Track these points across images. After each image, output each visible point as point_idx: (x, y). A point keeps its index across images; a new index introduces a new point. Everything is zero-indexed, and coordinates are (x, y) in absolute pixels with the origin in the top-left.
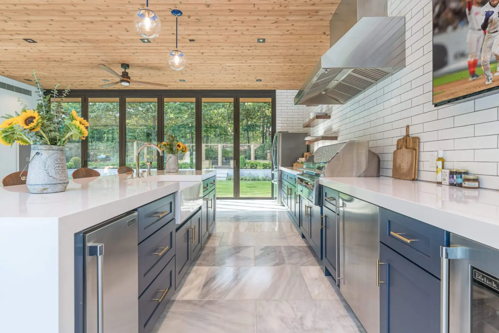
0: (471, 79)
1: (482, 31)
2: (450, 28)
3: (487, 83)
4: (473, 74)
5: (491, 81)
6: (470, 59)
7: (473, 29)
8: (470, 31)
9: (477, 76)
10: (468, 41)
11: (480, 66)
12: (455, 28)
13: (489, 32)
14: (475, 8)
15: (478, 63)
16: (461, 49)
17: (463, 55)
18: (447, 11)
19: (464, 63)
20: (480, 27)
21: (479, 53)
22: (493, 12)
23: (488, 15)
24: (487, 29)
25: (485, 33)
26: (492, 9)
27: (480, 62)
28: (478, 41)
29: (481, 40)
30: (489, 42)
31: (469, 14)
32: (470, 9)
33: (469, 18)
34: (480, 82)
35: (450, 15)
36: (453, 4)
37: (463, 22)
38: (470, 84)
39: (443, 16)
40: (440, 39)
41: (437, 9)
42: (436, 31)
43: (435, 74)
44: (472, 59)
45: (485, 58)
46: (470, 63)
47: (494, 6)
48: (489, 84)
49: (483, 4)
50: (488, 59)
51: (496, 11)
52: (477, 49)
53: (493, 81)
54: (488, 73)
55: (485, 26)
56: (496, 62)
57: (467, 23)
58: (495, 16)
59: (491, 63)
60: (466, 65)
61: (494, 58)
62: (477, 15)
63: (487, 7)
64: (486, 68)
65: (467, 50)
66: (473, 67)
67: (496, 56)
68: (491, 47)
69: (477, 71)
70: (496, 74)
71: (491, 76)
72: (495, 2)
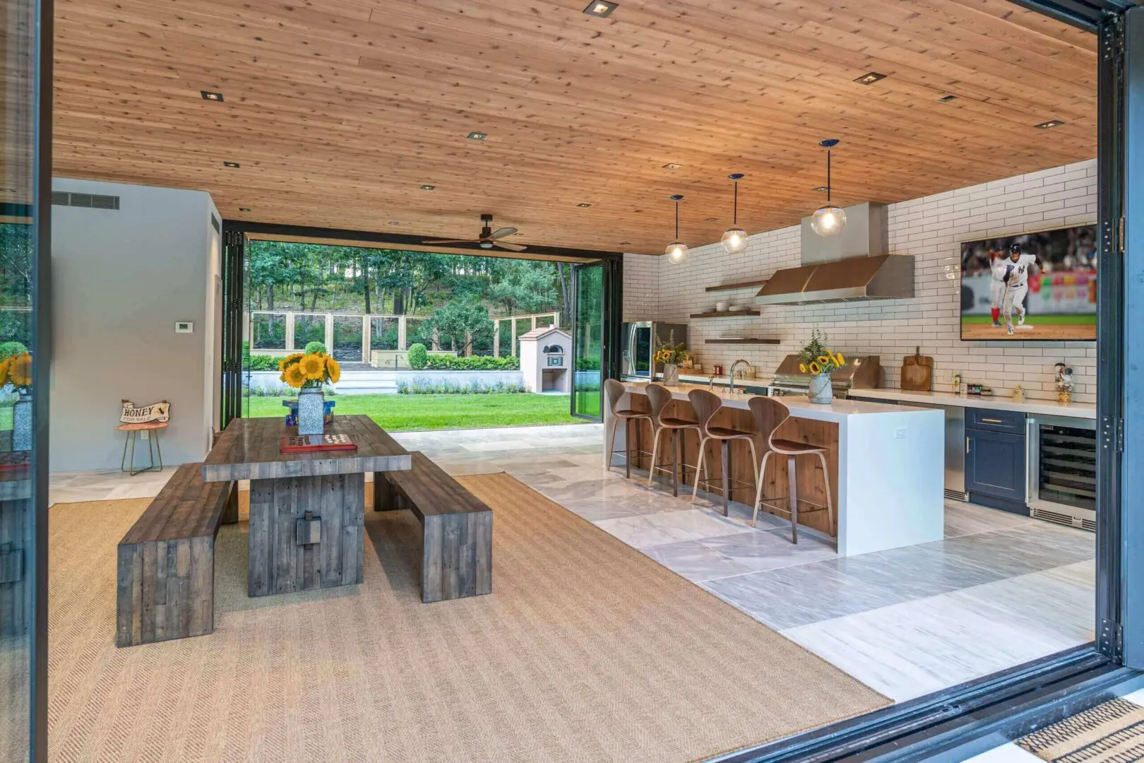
0: (993, 325)
1: (1004, 283)
2: (976, 274)
3: (1008, 333)
4: (996, 322)
5: (1012, 333)
6: (993, 306)
7: (995, 278)
8: (993, 281)
9: (1000, 324)
10: (991, 289)
11: (1003, 315)
12: (980, 275)
13: (1010, 285)
14: (997, 260)
15: (1001, 312)
16: (986, 295)
18: (973, 257)
19: (988, 309)
20: (1002, 279)
21: (1001, 302)
22: (1014, 267)
23: (1009, 269)
24: (1009, 282)
25: (1007, 285)
26: (1012, 264)
27: (1003, 312)
28: (1000, 291)
29: (1003, 291)
30: (1010, 295)
31: (993, 264)
32: (993, 260)
33: (992, 267)
34: (1003, 330)
35: (976, 262)
36: (979, 253)
37: (987, 271)
38: (993, 331)
39: (970, 262)
40: (967, 282)
41: (965, 254)
42: (965, 274)
43: (963, 312)
44: (995, 307)
45: (1007, 309)
46: (993, 310)
47: (1015, 262)
48: (1011, 335)
49: (1004, 257)
50: (1010, 311)
51: (1017, 266)
52: (999, 298)
53: (1015, 333)
54: (1010, 324)
55: (1006, 278)
56: (1016, 315)
57: (991, 272)
58: (1015, 271)
59: (1013, 315)
60: (989, 311)
61: (1015, 311)
62: (1000, 267)
63: (1008, 261)
64: (1008, 318)
65: (991, 299)
66: (996, 314)
67: (1017, 309)
68: (1012, 300)
69: (1000, 320)
70: (1018, 327)
71: (1012, 327)
72: (1016, 258)
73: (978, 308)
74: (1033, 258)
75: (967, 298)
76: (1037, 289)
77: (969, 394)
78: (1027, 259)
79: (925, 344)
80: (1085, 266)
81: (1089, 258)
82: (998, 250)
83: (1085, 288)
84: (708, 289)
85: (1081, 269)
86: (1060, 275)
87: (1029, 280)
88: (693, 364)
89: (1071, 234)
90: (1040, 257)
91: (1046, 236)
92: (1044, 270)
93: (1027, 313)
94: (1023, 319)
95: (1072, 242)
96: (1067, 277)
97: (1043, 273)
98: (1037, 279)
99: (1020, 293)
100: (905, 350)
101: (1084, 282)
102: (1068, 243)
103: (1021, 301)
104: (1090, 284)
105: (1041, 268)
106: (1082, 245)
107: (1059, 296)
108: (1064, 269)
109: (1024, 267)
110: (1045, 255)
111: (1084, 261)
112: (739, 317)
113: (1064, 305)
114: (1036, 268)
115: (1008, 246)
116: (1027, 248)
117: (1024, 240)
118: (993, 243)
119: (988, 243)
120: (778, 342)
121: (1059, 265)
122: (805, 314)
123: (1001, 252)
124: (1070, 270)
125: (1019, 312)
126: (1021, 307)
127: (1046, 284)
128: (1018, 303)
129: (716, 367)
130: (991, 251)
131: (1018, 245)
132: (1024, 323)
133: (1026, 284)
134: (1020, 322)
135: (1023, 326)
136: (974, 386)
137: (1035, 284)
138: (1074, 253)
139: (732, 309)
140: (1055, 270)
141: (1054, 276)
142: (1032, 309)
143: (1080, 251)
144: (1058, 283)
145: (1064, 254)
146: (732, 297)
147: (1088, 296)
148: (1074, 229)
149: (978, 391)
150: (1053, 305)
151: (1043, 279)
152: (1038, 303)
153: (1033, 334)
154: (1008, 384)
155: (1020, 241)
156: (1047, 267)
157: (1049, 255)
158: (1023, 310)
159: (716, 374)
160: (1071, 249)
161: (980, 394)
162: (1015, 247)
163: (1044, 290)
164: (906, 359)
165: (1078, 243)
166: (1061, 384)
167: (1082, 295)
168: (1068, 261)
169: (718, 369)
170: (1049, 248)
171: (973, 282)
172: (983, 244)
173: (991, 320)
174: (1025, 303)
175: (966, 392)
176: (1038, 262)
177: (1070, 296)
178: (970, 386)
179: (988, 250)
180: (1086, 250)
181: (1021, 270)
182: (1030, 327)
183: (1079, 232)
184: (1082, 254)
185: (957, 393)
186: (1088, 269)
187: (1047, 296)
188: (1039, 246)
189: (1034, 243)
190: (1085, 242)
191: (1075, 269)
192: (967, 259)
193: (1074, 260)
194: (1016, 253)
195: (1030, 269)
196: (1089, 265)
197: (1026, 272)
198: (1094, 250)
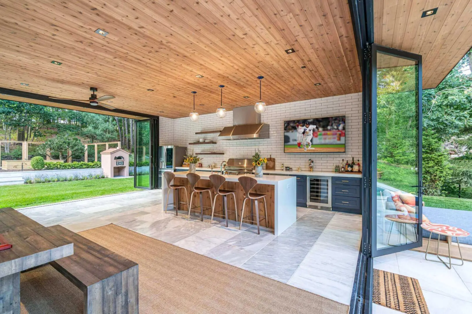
0: (298, 148)
1: (303, 135)
2: (291, 131)
6: (298, 142)
7: (299, 133)
8: (298, 134)
9: (301, 148)
10: (297, 136)
12: (292, 132)
13: (305, 135)
14: (300, 127)
15: (301, 144)
16: (295, 138)
17: (295, 140)
18: (289, 126)
19: (296, 143)
20: (302, 133)
21: (301, 141)
22: (307, 129)
23: (305, 130)
26: (306, 128)
28: (301, 137)
30: (305, 138)
32: (298, 127)
33: (298, 129)
34: (302, 150)
35: (290, 128)
36: (292, 124)
37: (295, 131)
38: (298, 150)
39: (288, 127)
40: (287, 134)
41: (286, 125)
42: (286, 131)
43: (285, 144)
44: (299, 142)
45: (304, 143)
46: (298, 143)
47: (307, 128)
48: (306, 151)
49: (303, 126)
50: (305, 143)
52: (301, 139)
53: (307, 151)
55: (304, 133)
56: (308, 145)
57: (297, 131)
58: (308, 130)
59: (306, 145)
60: (297, 143)
61: (307, 143)
62: (301, 129)
63: (304, 127)
64: (304, 146)
65: (297, 139)
66: (299, 145)
67: (308, 143)
68: (306, 140)
69: (301, 146)
70: (308, 149)
71: (306, 149)
72: (308, 126)
73: (291, 142)
74: (315, 127)
75: (287, 140)
76: (316, 137)
77: (286, 170)
78: (312, 127)
79: (273, 154)
81: (338, 126)
82: (300, 124)
83: (336, 136)
84: (196, 133)
85: (334, 130)
86: (326, 132)
87: (313, 134)
89: (331, 119)
90: (318, 126)
91: (320, 119)
93: (312, 144)
94: (311, 146)
95: (331, 122)
96: (328, 133)
97: (319, 131)
98: (316, 133)
99: (310, 138)
100: (267, 156)
101: (336, 134)
102: (329, 122)
104: (338, 135)
105: (318, 130)
106: (335, 123)
107: (325, 139)
108: (327, 130)
110: (320, 126)
111: (336, 127)
112: (209, 144)
113: (327, 141)
114: (316, 130)
115: (305, 122)
116: (313, 123)
117: (311, 120)
118: (298, 121)
120: (223, 154)
121: (326, 129)
122: (233, 143)
123: (301, 125)
124: (330, 130)
127: (320, 135)
128: (309, 141)
130: (297, 124)
133: (312, 135)
134: (309, 147)
135: (310, 148)
136: (287, 167)
137: (316, 135)
138: (332, 125)
139: (206, 141)
140: (324, 130)
141: (323, 132)
142: (314, 142)
143: (334, 124)
144: (325, 134)
145: (328, 125)
146: (205, 137)
147: (337, 138)
148: (332, 117)
150: (323, 141)
151: (319, 133)
152: (316, 141)
153: (315, 150)
154: (296, 166)
155: (310, 121)
156: (321, 129)
157: (322, 125)
158: (311, 143)
160: (330, 124)
161: (289, 170)
163: (319, 137)
165: (333, 122)
166: (311, 166)
167: (334, 138)
168: (329, 128)
169: (200, 164)
170: (321, 123)
171: (290, 134)
172: (294, 122)
173: (297, 146)
174: (311, 141)
176: (317, 128)
177: (330, 139)
178: (286, 168)
179: (296, 123)
180: (336, 124)
182: (313, 149)
183: (334, 118)
184: (335, 125)
185: (283, 170)
186: (337, 130)
187: (320, 139)
188: (317, 123)
189: (315, 122)
190: (336, 122)
191: (332, 130)
192: (286, 127)
193: (331, 127)
194: (308, 124)
195: (314, 130)
196: (338, 129)
197: (312, 132)
198: (340, 124)
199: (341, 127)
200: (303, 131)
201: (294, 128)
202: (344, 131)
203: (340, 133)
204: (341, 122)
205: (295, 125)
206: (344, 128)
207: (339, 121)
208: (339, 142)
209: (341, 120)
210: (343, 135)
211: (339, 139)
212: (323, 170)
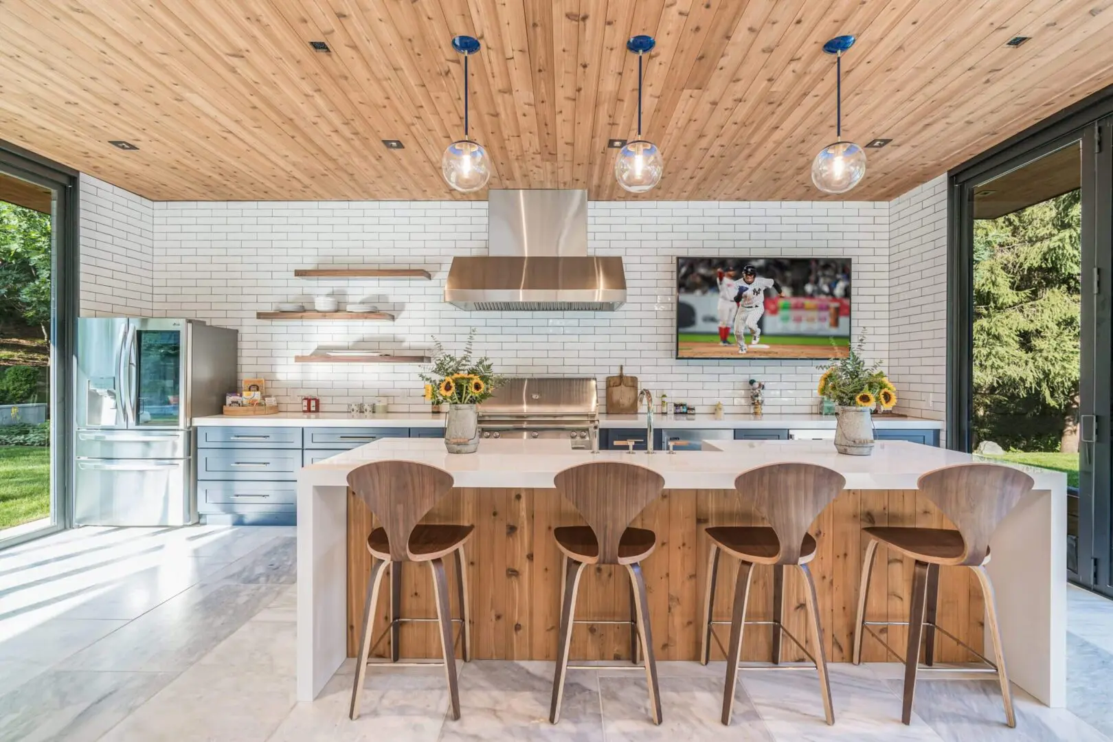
0: (721, 344)
1: (735, 303)
2: (698, 293)
3: (740, 352)
4: (724, 340)
5: (744, 352)
6: (720, 324)
7: (724, 298)
8: (721, 300)
9: (729, 343)
10: (719, 308)
11: (733, 335)
12: (704, 293)
13: (742, 306)
14: (726, 280)
15: (731, 331)
16: (712, 313)
17: (713, 320)
18: (695, 274)
19: (714, 328)
20: (733, 299)
21: (731, 322)
22: (747, 289)
23: (742, 290)
24: (741, 303)
25: (738, 306)
26: (746, 286)
27: (733, 331)
28: (730, 310)
29: (734, 311)
30: (743, 315)
31: (721, 284)
32: (721, 279)
33: (720, 287)
35: (698, 280)
36: (702, 271)
38: (721, 349)
39: (690, 279)
40: (687, 298)
41: (683, 270)
42: (683, 290)
43: (681, 330)
44: (724, 326)
45: (739, 328)
46: (720, 329)
47: (749, 283)
48: (743, 354)
49: (736, 278)
50: (742, 330)
51: (751, 288)
52: (729, 317)
53: (748, 352)
54: (742, 343)
55: (738, 299)
56: (750, 335)
57: (718, 291)
58: (749, 293)
59: (746, 335)
60: (717, 330)
61: (748, 331)
62: (730, 287)
63: (740, 282)
64: (739, 337)
65: (718, 317)
66: (725, 334)
67: (751, 329)
68: (745, 320)
69: (729, 339)
70: (750, 346)
71: (745, 346)
72: (750, 280)
73: (700, 326)
74: (769, 283)
75: (685, 316)
76: (774, 312)
77: (676, 413)
78: (762, 282)
79: (629, 362)
80: (827, 294)
81: (832, 287)
82: (728, 270)
83: (826, 314)
84: (299, 273)
85: (823, 297)
86: (801, 300)
87: (764, 303)
88: (263, 398)
89: (814, 264)
90: (778, 282)
91: (786, 262)
92: (783, 294)
93: (762, 334)
94: (758, 339)
95: (813, 271)
96: (808, 302)
97: (781, 297)
98: (774, 302)
99: (756, 314)
100: (606, 370)
101: (827, 308)
102: (810, 272)
103: (756, 322)
104: (832, 311)
105: (780, 291)
106: (824, 275)
107: (798, 319)
108: (804, 295)
109: (759, 290)
110: (784, 281)
111: (826, 289)
113: (804, 327)
114: (774, 293)
115: (741, 267)
117: (761, 263)
118: (722, 262)
119: (715, 262)
121: (800, 291)
123: (731, 273)
124: (811, 296)
125: (753, 332)
126: (755, 327)
127: (785, 308)
128: (752, 322)
129: (309, 401)
130: (719, 270)
131: (753, 267)
132: (758, 343)
133: (761, 306)
134: (754, 342)
135: (756, 345)
136: (682, 405)
137: (772, 307)
138: (816, 282)
139: (346, 307)
140: (795, 295)
141: (794, 301)
142: (769, 329)
143: (822, 280)
144: (798, 307)
145: (806, 281)
147: (829, 320)
148: (817, 260)
149: (685, 410)
150: (792, 327)
151: (781, 302)
152: (774, 324)
153: (770, 353)
154: (706, 402)
155: (756, 264)
156: (786, 291)
157: (789, 281)
158: (759, 331)
159: (309, 410)
160: (812, 278)
161: (686, 413)
162: (749, 270)
163: (782, 313)
164: (609, 380)
165: (820, 273)
167: (822, 319)
168: (809, 288)
169: (313, 403)
170: (788, 274)
171: (695, 300)
172: (708, 262)
173: (718, 338)
174: (760, 324)
175: (673, 412)
176: (776, 286)
177: (811, 320)
178: (676, 406)
179: (715, 268)
180: (828, 280)
181: (756, 292)
182: (766, 347)
183: (822, 263)
184: (824, 283)
185: (664, 414)
186: (830, 297)
187: (785, 319)
188: (777, 271)
189: (772, 267)
190: (827, 273)
191: (816, 296)
192: (686, 276)
193: (816, 288)
194: (750, 275)
195: (767, 292)
196: (831, 293)
197: (762, 295)
198: (837, 281)
199: (839, 291)
200: (735, 292)
201: (710, 284)
202: (846, 302)
203: (836, 305)
204: (839, 276)
205: (711, 273)
206: (847, 293)
207: (836, 272)
208: (834, 331)
209: (840, 270)
210: (846, 311)
211: (836, 323)
212: (785, 410)
